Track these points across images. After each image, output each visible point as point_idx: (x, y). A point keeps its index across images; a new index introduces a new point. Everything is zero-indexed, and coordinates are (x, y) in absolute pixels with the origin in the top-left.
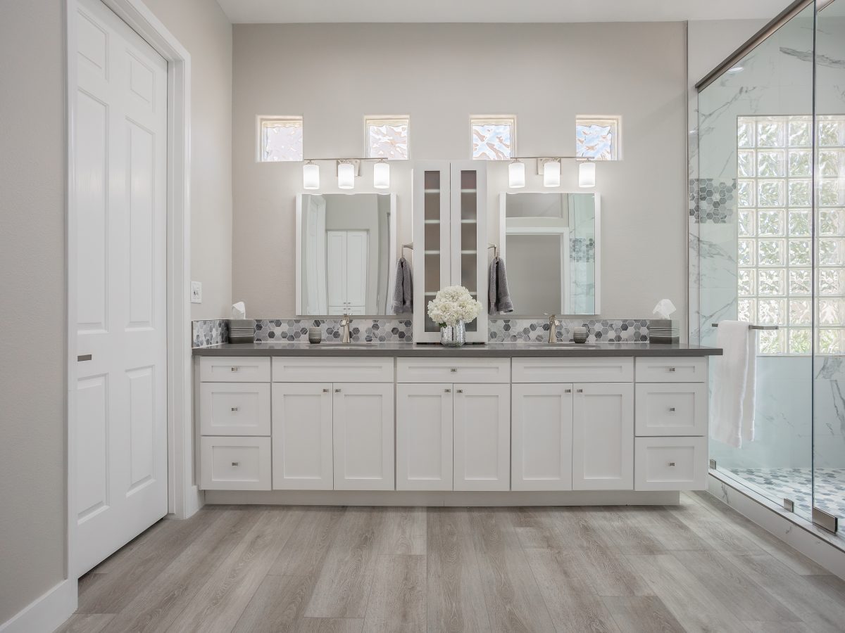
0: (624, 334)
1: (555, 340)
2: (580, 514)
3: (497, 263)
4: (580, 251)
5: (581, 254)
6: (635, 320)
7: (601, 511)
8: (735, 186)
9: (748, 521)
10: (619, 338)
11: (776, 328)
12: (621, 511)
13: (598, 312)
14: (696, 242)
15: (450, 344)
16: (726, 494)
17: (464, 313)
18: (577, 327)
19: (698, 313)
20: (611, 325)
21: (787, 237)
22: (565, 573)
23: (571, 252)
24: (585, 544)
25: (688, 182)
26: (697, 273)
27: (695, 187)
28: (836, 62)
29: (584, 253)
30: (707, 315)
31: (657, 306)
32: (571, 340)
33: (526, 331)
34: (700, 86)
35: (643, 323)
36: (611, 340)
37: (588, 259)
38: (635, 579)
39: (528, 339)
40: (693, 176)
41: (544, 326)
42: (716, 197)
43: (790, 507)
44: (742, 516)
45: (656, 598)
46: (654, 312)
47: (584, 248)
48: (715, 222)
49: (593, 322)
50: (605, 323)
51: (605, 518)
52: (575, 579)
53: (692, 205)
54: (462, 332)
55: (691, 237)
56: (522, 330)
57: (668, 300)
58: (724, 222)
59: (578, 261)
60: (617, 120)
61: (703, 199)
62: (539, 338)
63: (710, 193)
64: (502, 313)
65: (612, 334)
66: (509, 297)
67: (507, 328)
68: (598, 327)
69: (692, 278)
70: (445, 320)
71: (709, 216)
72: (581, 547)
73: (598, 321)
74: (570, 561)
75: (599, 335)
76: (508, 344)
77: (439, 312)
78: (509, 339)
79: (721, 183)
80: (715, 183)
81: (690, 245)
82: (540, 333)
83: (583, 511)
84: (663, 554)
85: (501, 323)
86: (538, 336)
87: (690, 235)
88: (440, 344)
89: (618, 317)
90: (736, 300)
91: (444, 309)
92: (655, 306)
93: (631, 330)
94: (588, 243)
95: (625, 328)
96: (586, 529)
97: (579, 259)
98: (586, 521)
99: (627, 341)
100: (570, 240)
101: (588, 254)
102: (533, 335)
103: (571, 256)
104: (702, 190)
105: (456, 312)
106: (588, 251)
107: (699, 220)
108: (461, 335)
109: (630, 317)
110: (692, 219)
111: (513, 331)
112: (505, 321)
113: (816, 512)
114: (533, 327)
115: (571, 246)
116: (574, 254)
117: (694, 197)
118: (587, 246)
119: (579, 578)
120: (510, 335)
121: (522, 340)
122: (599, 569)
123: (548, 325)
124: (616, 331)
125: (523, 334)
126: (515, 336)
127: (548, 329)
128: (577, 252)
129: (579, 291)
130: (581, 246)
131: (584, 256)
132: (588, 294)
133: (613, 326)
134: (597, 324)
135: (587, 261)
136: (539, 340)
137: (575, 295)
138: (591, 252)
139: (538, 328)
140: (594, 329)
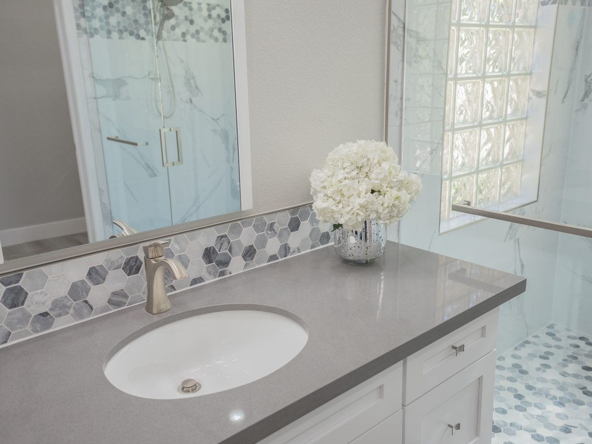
4: (93, 16)
5: (96, 23)
10: (286, 250)
13: (247, 204)
20: (272, 224)
23: (77, 18)
29: (101, 20)
33: (77, 291)
36: (274, 257)
37: (109, 32)
39: (86, 310)
41: (127, 263)
47: (99, 12)
49: (236, 230)
50: (260, 224)
56: (63, 290)
59: (92, 35)
62: (116, 298)
65: (273, 246)
67: (15, 298)
68: (247, 236)
73: (247, 223)
75: (249, 253)
78: (28, 327)
82: (118, 286)
86: (114, 294)
89: (281, 207)
93: (306, 227)
95: (295, 225)
101: (108, 24)
102: (98, 295)
103: (78, 26)
106: (107, 17)
114: (97, 276)
115: (77, 6)
116: (83, 22)
118: (105, 8)
120: (26, 317)
121: (68, 317)
123: (137, 258)
124: (280, 236)
125: (71, 302)
126: (45, 314)
127: (137, 270)
128: (89, 19)
129: (101, 90)
130: (94, 8)
131: (102, 28)
132: (116, 96)
133: (275, 227)
134: (245, 231)
135: (109, 37)
136: (118, 304)
137: (95, 98)
138: (113, 20)
139: (111, 274)
140: (239, 242)
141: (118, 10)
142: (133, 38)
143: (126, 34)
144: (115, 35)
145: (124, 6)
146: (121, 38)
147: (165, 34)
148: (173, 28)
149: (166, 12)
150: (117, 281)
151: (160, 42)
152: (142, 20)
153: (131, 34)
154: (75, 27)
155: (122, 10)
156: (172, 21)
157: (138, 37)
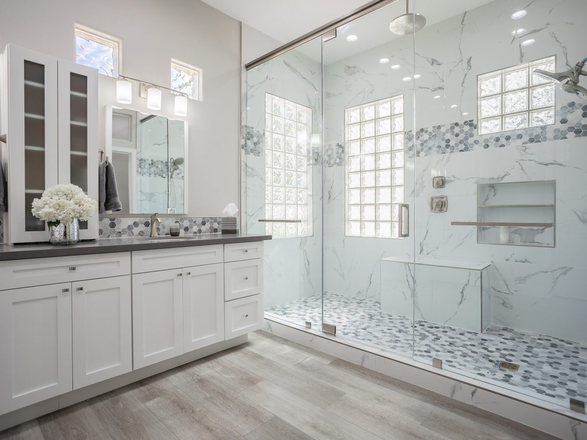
0: (203, 228)
1: (156, 235)
2: (190, 370)
3: (107, 167)
4: (144, 168)
5: (145, 170)
6: (210, 218)
7: (203, 362)
8: (264, 134)
9: (287, 340)
10: (200, 231)
11: (300, 221)
12: (216, 358)
13: (186, 212)
14: (245, 166)
15: (62, 242)
16: (270, 327)
17: (82, 212)
18: (170, 223)
19: (246, 213)
20: (195, 221)
21: (285, 170)
22: (208, 428)
23: (137, 168)
24: (208, 396)
25: (241, 127)
26: (245, 186)
27: (244, 131)
28: (304, 78)
29: (147, 169)
30: (251, 214)
31: (226, 208)
32: (167, 234)
33: (130, 228)
34: (248, 66)
35: (215, 220)
36: (195, 233)
37: (150, 174)
38: (256, 409)
39: (132, 235)
40: (243, 124)
41: (146, 223)
42: (255, 140)
43: (309, 326)
44: (282, 338)
45: (276, 418)
46: (224, 211)
47: (147, 166)
48: (255, 155)
49: (182, 220)
50: (190, 220)
51: (209, 367)
52: (218, 430)
53: (243, 142)
54: (76, 230)
55: (242, 163)
56: (126, 227)
57: (233, 204)
58: (259, 156)
59: (143, 175)
60: (198, 72)
61: (249, 139)
62: (141, 233)
63: (252, 136)
64: (110, 212)
65: (195, 229)
66: (118, 198)
67: (113, 225)
68: (186, 223)
69: (243, 190)
70: (60, 218)
71: (252, 151)
72: (207, 399)
73: (186, 219)
74: (205, 416)
75: (186, 229)
76: (113, 240)
77: (52, 210)
78: (115, 235)
79: (258, 131)
80: (255, 131)
81: (241, 169)
83: (190, 367)
84: (260, 382)
85: (107, 221)
86: (141, 231)
87: (242, 162)
88: (48, 243)
89: (199, 216)
90: (264, 205)
91: (57, 207)
92: (225, 207)
93: (208, 225)
94: (150, 162)
95: (204, 223)
96: (202, 382)
97: (143, 174)
98: (198, 375)
99: (205, 233)
100: (137, 159)
101: (150, 171)
102: (136, 231)
103: (138, 171)
104: (248, 133)
105: (73, 210)
106: (150, 168)
107: (247, 153)
108: (75, 233)
109: (207, 215)
110: (243, 151)
111: (118, 228)
112: (111, 220)
113: (325, 326)
114: (136, 224)
115: (138, 163)
116: (140, 169)
117: (244, 137)
118: (150, 165)
119: (221, 428)
120: (115, 231)
121: (126, 235)
122: (229, 413)
123: (149, 222)
124: (198, 226)
125: (127, 231)
126: (120, 232)
127: (148, 226)
128: (142, 169)
129: (144, 197)
130: (145, 164)
131: (147, 172)
132: (150, 200)
133: (196, 222)
134: (185, 221)
135: (150, 176)
136: (142, 235)
137: (141, 200)
138: (152, 170)
139: (140, 225)
140: (183, 225)
141: (155, 166)
142: (160, 177)
143: (157, 175)
144: (153, 175)
145: (157, 164)
146: (155, 177)
147: (174, 176)
148: (178, 174)
149: (175, 167)
150: (142, 228)
151: (172, 179)
152: (165, 170)
153: (160, 175)
154: (136, 172)
155: (157, 166)
156: (178, 171)
157: (162, 177)
